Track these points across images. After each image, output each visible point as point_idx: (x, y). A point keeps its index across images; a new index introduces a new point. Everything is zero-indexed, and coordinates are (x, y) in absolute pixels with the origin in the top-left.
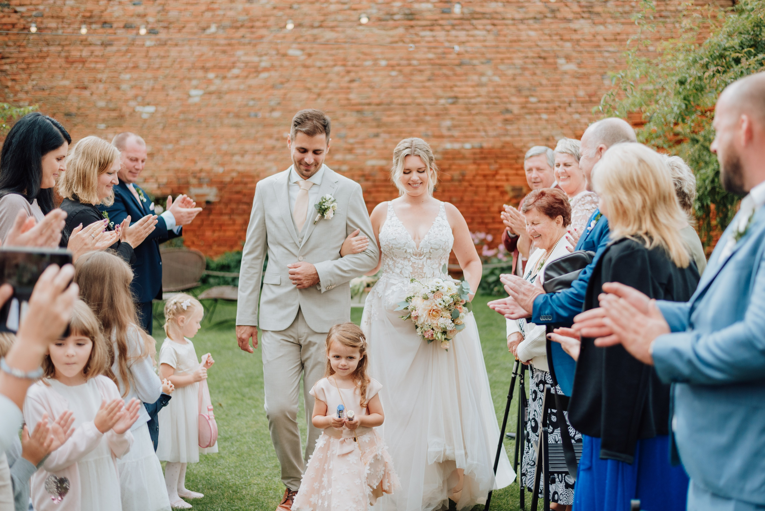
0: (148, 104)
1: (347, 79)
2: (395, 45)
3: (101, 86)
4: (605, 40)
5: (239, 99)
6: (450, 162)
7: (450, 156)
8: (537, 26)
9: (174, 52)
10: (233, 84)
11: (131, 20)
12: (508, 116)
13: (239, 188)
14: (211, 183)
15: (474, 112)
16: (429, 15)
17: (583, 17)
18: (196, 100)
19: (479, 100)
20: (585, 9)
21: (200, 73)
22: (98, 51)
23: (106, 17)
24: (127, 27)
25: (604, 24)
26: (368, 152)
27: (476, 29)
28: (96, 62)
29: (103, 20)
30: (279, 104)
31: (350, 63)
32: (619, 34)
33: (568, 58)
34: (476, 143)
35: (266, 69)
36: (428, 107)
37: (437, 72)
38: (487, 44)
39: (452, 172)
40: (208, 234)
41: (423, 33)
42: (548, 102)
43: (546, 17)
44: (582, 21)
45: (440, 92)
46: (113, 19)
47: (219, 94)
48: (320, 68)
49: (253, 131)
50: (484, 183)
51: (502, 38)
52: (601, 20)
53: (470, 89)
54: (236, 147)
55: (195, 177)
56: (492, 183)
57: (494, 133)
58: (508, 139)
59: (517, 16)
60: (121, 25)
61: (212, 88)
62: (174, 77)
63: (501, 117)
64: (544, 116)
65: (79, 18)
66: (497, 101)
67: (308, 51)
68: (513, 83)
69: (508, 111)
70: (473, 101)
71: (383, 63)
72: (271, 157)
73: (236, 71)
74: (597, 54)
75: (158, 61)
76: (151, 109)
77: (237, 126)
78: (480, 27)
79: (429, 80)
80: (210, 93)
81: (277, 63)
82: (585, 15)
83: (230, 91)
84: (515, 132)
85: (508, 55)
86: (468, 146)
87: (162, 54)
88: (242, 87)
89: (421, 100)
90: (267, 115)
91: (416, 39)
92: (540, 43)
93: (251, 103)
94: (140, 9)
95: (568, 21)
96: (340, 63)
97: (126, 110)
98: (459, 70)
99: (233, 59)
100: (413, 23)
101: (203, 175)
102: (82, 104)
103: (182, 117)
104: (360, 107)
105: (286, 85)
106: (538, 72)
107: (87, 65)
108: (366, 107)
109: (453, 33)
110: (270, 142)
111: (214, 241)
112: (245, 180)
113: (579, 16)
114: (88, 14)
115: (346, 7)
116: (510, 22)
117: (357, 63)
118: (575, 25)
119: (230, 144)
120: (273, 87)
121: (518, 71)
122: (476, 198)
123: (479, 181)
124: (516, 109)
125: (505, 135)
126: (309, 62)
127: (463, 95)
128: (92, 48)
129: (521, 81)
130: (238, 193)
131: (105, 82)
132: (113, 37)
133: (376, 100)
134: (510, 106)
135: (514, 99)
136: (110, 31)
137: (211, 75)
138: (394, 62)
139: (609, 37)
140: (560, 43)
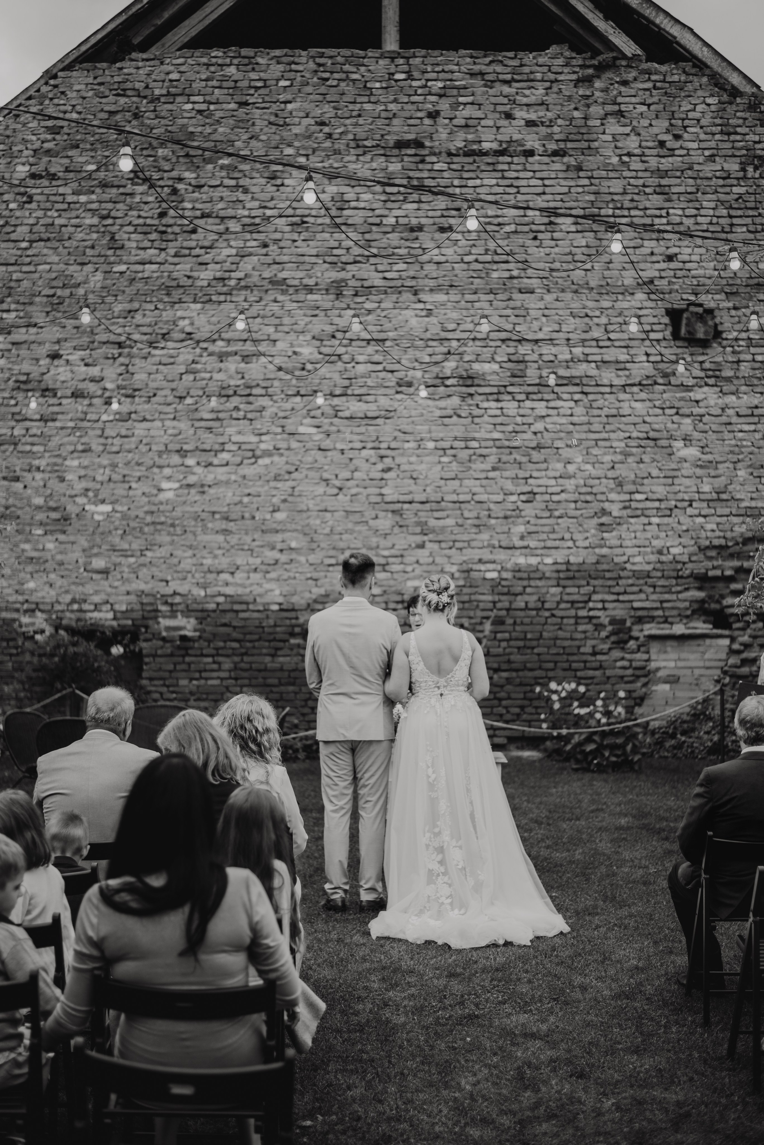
0: (103, 502)
1: (380, 466)
2: (446, 421)
3: (39, 476)
4: (738, 415)
5: (229, 495)
6: (525, 583)
7: (525, 575)
8: (643, 395)
9: (140, 429)
10: (221, 473)
11: (81, 386)
12: (604, 519)
13: (227, 618)
14: (188, 612)
15: (557, 513)
16: (494, 380)
17: (707, 384)
18: (170, 495)
19: (563, 496)
20: (710, 373)
21: (176, 459)
22: (36, 428)
23: (48, 380)
24: (77, 395)
25: (735, 393)
26: (409, 569)
27: (559, 398)
28: (33, 444)
29: (43, 386)
30: (285, 501)
31: (384, 445)
32: (757, 407)
33: (687, 439)
34: (560, 556)
35: (267, 453)
36: (492, 506)
37: (504, 458)
38: (575, 419)
39: (526, 598)
40: (183, 682)
41: (485, 405)
42: (660, 500)
43: (656, 383)
44: (706, 389)
45: (509, 486)
46: (58, 385)
47: (202, 488)
48: (342, 451)
49: (248, 539)
50: (572, 612)
51: (596, 412)
52: (733, 388)
53: (553, 482)
54: (224, 562)
55: (166, 603)
56: (582, 613)
57: (586, 544)
58: (604, 551)
59: (616, 382)
60: (69, 393)
61: (192, 479)
62: (139, 464)
63: (596, 521)
64: (655, 520)
65: (11, 383)
66: (589, 498)
67: (326, 428)
68: (611, 474)
69: (604, 512)
70: (555, 498)
71: (431, 445)
72: (273, 575)
73: (225, 456)
74: (727, 435)
75: (117, 441)
76: (107, 508)
77: (226, 532)
78: (565, 396)
79: (494, 469)
80: (189, 486)
81: (283, 445)
82: (711, 381)
83: (217, 483)
84: (616, 542)
85: (604, 435)
86: (549, 560)
87: (124, 432)
88: (233, 477)
89: (483, 497)
90: (268, 516)
91: (476, 412)
92: (647, 419)
93: (246, 500)
94: (95, 371)
95: (688, 388)
96: (370, 445)
97: (72, 509)
98: (536, 456)
99: (221, 440)
100: (472, 390)
101: (178, 599)
102: (11, 501)
103: (149, 519)
104: (398, 506)
105: (295, 475)
106: (646, 458)
107: (20, 448)
108: (406, 506)
109: (528, 404)
110: (271, 555)
111: (191, 693)
112: (236, 607)
113: (701, 383)
114: (23, 378)
115: (380, 367)
116: (607, 389)
117: (393, 445)
118: (698, 394)
119: (215, 557)
120: (277, 478)
121: (619, 458)
122: (561, 634)
123: (566, 611)
124: (615, 510)
125: (601, 547)
126: (327, 443)
127: (543, 490)
128: (28, 424)
129: (622, 471)
130: (225, 625)
131: (43, 471)
132: (56, 409)
133: (420, 497)
134: (606, 505)
135: (613, 496)
136: (52, 401)
137: (190, 461)
138: (446, 444)
139: (744, 411)
140: (676, 418)
